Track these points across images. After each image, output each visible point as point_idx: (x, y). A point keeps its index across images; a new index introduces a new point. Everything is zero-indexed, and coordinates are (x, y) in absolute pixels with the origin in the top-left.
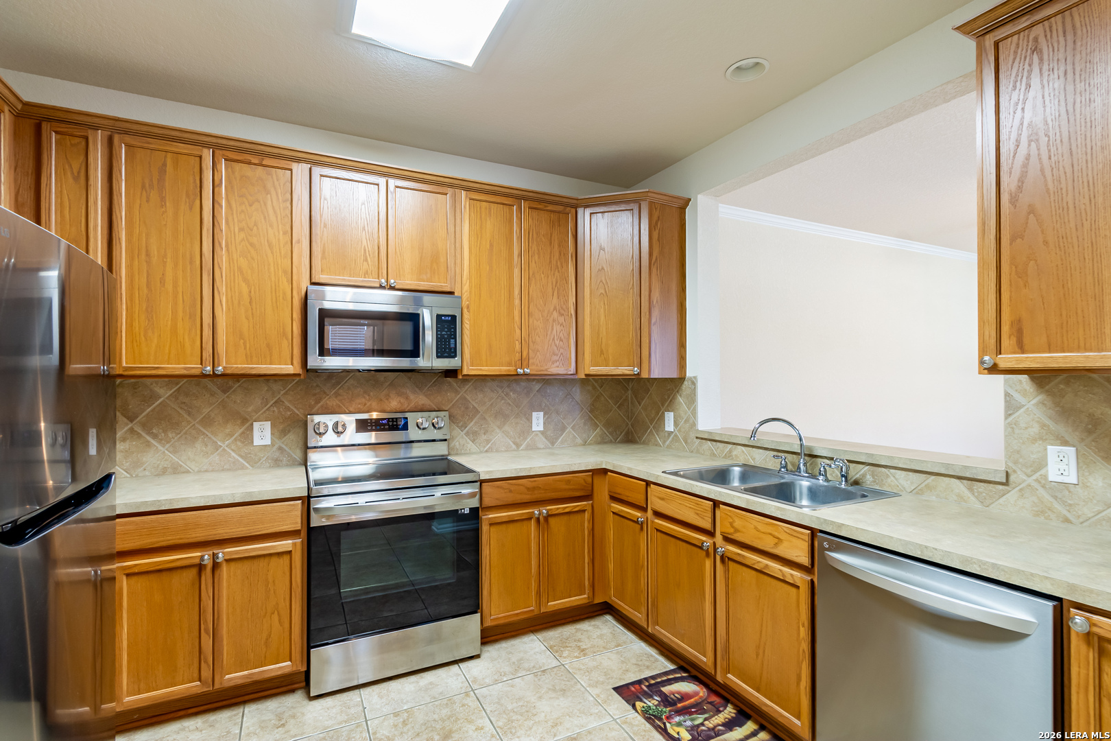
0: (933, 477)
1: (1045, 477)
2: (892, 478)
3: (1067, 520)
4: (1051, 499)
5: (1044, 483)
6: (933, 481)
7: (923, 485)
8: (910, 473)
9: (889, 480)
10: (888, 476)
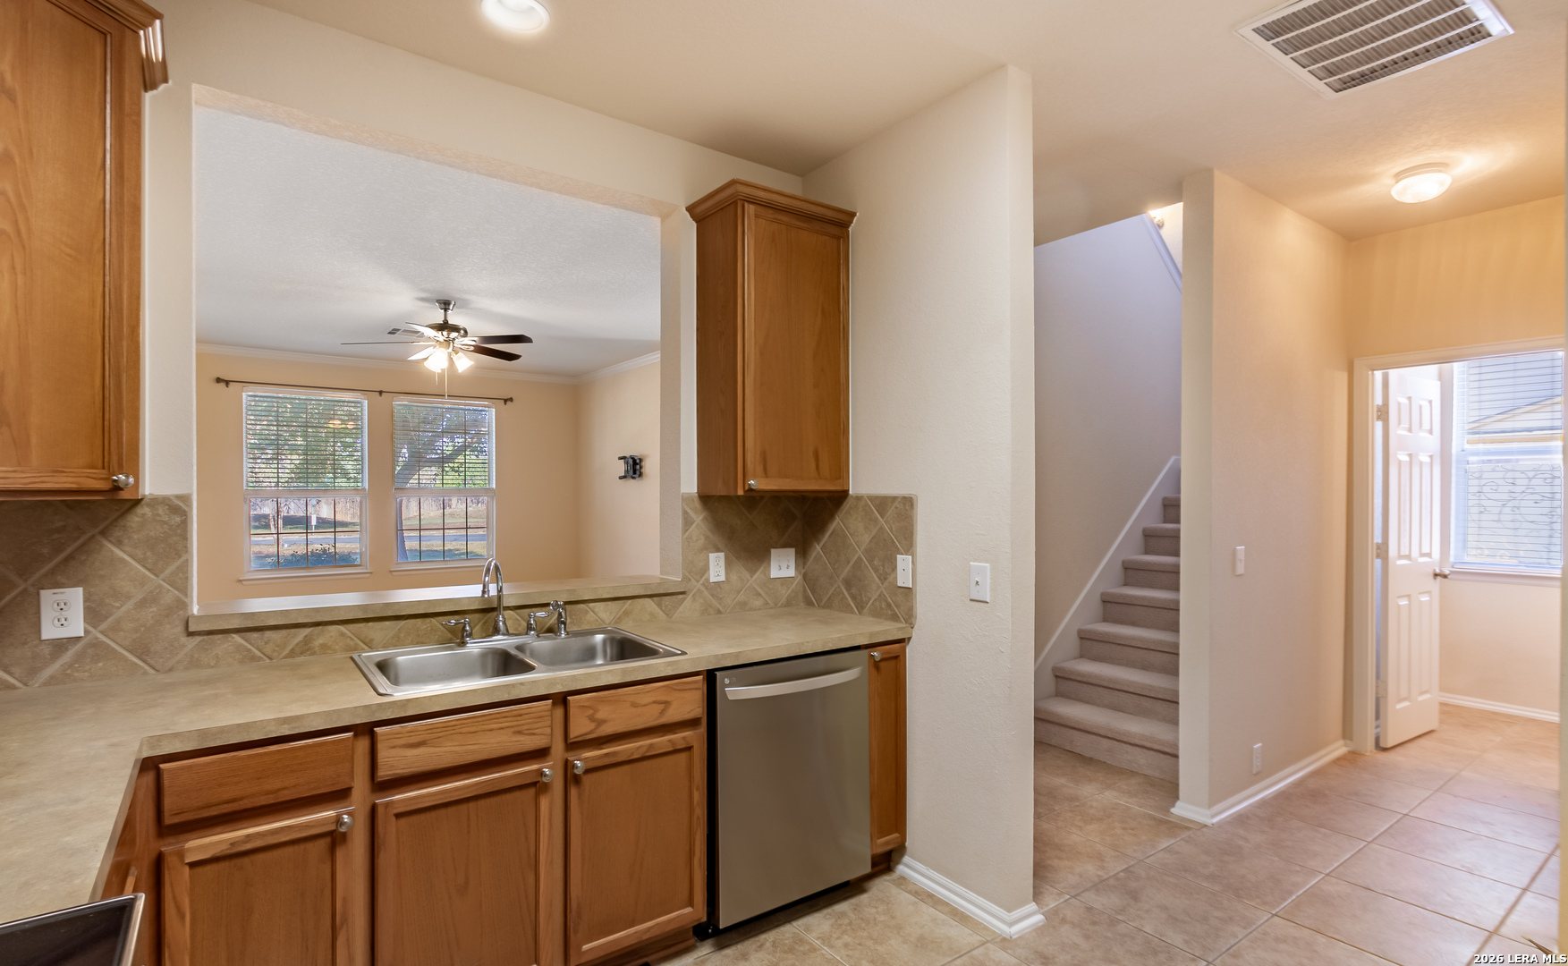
0: (630, 601)
1: (708, 580)
2: (591, 613)
3: (719, 612)
4: (711, 598)
5: (707, 584)
6: (630, 605)
7: (621, 612)
8: (609, 603)
9: (588, 617)
10: (587, 612)
